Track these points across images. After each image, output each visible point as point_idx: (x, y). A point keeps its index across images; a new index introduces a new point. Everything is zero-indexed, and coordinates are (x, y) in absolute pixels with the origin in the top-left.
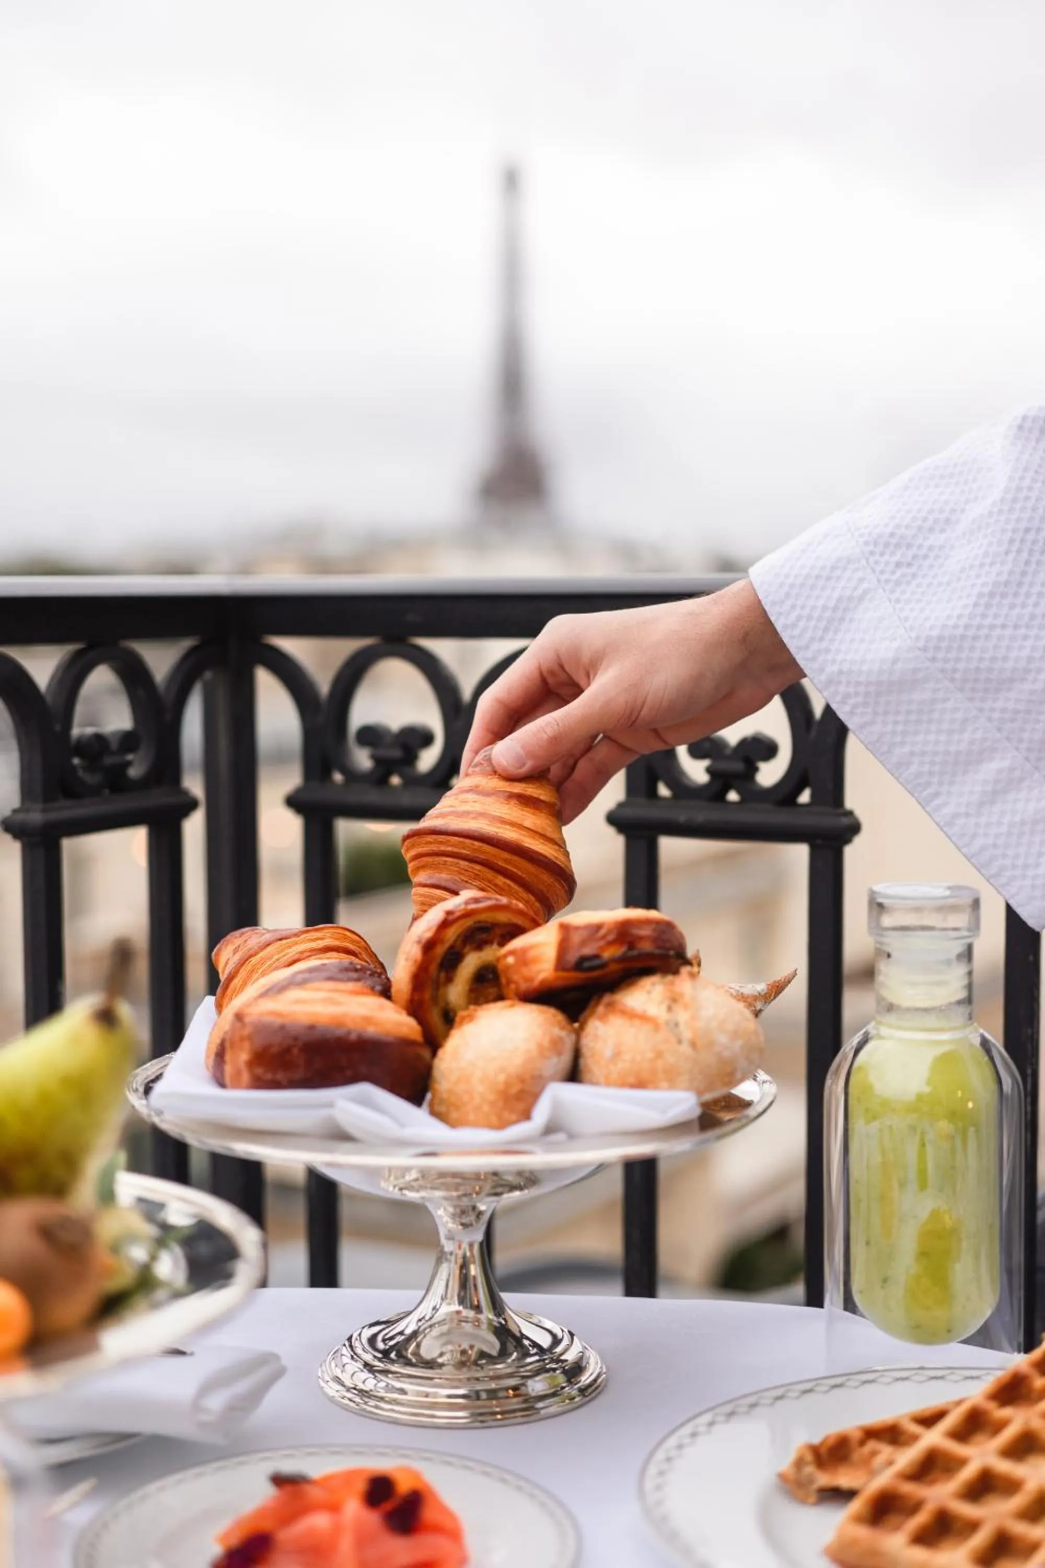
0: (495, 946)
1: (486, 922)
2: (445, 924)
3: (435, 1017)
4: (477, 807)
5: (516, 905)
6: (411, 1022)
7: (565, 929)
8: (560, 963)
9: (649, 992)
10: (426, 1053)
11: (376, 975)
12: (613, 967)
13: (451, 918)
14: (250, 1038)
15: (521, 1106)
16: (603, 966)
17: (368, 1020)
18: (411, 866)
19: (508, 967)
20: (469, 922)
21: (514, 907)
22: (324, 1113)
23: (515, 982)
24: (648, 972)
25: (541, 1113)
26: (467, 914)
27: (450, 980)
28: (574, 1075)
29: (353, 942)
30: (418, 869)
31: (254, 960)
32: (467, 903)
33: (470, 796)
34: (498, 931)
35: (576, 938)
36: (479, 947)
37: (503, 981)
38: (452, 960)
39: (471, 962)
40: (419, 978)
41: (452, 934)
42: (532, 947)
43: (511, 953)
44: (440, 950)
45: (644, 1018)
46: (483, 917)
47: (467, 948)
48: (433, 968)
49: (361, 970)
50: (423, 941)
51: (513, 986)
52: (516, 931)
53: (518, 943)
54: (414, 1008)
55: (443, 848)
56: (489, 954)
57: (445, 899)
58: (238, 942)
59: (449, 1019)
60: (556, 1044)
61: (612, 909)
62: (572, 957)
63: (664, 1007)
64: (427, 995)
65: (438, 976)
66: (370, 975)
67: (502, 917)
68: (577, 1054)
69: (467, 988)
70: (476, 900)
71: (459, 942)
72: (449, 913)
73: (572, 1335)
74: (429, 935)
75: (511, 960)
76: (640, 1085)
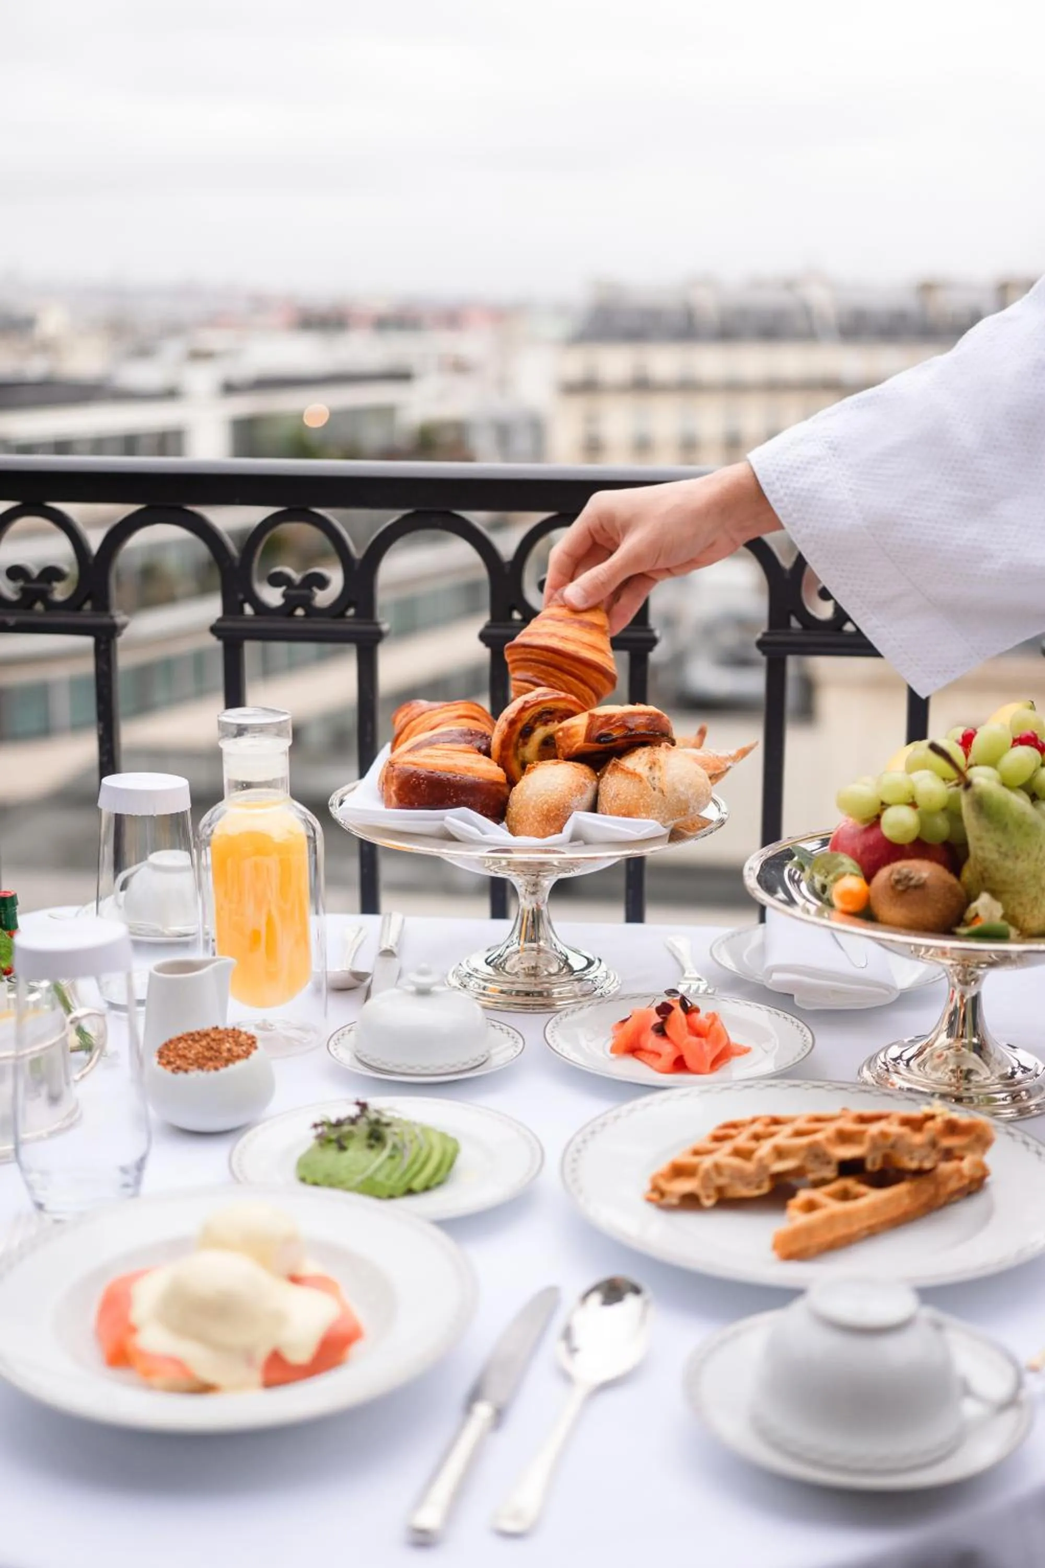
0: (556, 723)
1: (550, 708)
2: (523, 709)
3: (515, 766)
4: (552, 630)
5: (571, 698)
6: (500, 770)
7: (592, 716)
8: (588, 738)
9: (640, 758)
10: (506, 790)
11: (484, 738)
12: (620, 742)
13: (527, 706)
14: (397, 777)
15: (557, 824)
16: (614, 740)
17: (468, 769)
18: (510, 667)
19: (559, 738)
20: (539, 709)
21: (569, 698)
22: (438, 823)
23: (562, 748)
24: (644, 744)
25: (568, 829)
26: (539, 703)
27: (525, 744)
28: (594, 807)
29: (478, 712)
30: (514, 669)
31: (413, 723)
32: (538, 696)
33: (549, 622)
34: (558, 714)
35: (598, 723)
36: (546, 723)
37: (557, 746)
38: (527, 732)
39: (540, 733)
40: (504, 744)
41: (527, 716)
42: (572, 727)
43: (561, 729)
44: (519, 726)
45: (633, 774)
46: (549, 705)
47: (538, 724)
48: (515, 737)
49: (475, 734)
50: (509, 719)
51: (561, 750)
52: (570, 714)
53: (566, 723)
54: (502, 763)
55: (529, 656)
56: (553, 727)
57: (532, 690)
58: (407, 710)
59: (524, 767)
60: (581, 789)
61: (622, 705)
62: (596, 733)
63: (647, 768)
64: (511, 752)
65: (518, 742)
66: (481, 738)
67: (561, 705)
68: (597, 794)
69: (537, 749)
70: (545, 695)
71: (532, 721)
72: (526, 702)
73: (600, 960)
74: (512, 716)
75: (560, 734)
76: (628, 815)
